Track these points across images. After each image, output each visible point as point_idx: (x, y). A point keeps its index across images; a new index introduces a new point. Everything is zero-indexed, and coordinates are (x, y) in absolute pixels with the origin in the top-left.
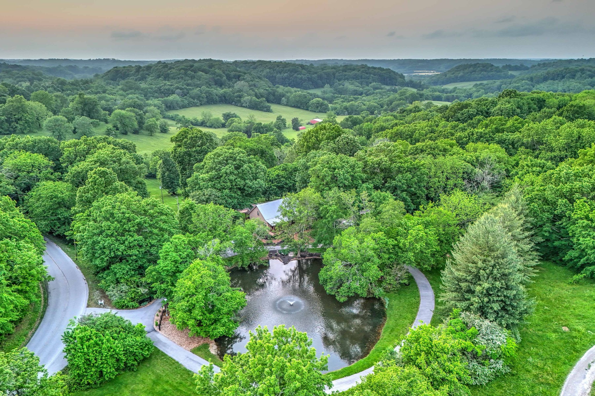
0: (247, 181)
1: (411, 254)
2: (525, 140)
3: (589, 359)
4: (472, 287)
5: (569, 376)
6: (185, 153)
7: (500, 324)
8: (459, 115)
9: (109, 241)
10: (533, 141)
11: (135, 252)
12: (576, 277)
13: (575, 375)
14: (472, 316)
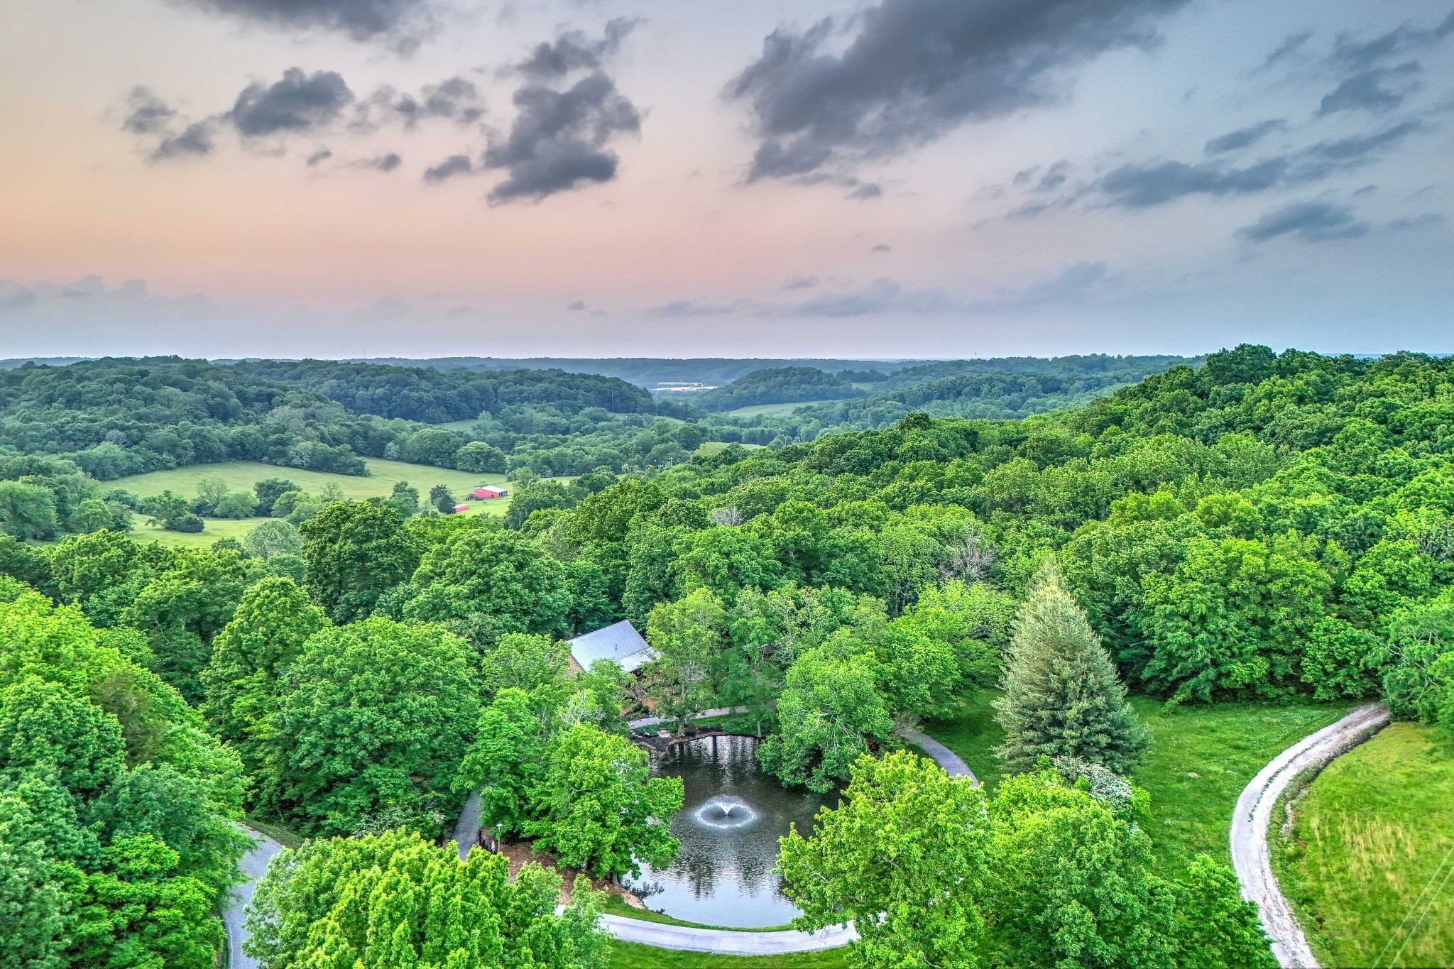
0: (542, 594)
1: (923, 687)
2: (998, 498)
3: (1246, 807)
4: (1060, 715)
5: (1232, 834)
6: (353, 552)
7: (1114, 771)
8: (842, 462)
9: (368, 714)
10: (1010, 498)
11: (418, 732)
12: (1172, 702)
13: (1238, 832)
14: (1072, 761)
